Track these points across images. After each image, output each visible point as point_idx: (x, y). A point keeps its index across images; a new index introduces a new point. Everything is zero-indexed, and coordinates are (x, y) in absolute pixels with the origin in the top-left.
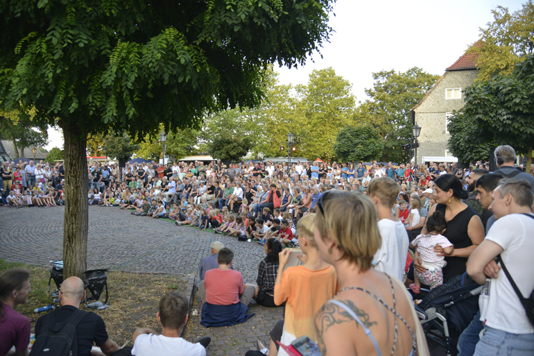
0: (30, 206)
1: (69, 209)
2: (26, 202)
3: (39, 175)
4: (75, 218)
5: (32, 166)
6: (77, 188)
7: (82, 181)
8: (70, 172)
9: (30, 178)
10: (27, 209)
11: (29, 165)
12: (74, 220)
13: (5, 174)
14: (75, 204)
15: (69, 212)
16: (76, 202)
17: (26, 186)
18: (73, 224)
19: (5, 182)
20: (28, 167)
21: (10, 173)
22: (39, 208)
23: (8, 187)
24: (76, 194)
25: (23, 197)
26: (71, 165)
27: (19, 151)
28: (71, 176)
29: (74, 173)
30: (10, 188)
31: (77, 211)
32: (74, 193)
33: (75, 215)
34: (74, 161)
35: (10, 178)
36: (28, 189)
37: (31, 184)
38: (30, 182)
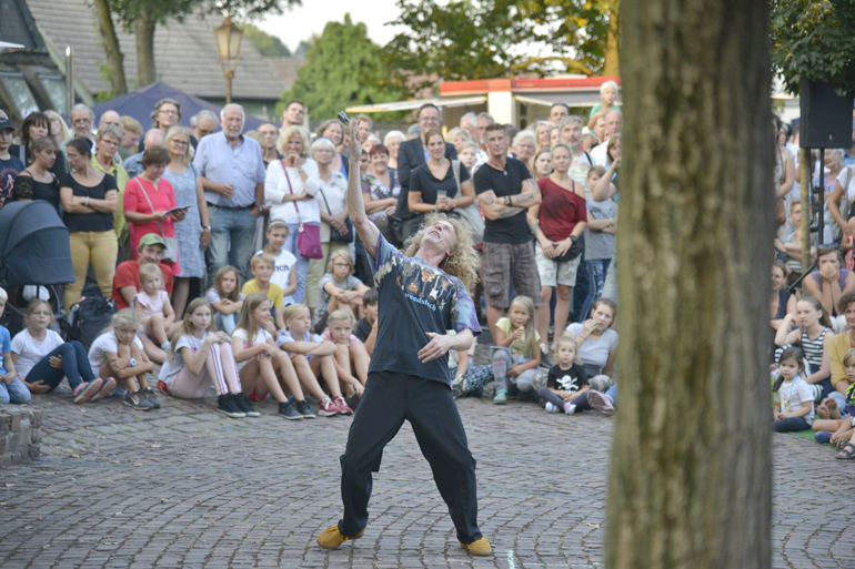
0: (228, 403)
1: (644, 414)
2: (205, 376)
3: (290, 198)
4: (689, 482)
5: (235, 140)
6: (701, 263)
7: (742, 218)
8: (659, 154)
9: (224, 220)
10: (213, 424)
11: (220, 137)
12: (678, 497)
13: (79, 191)
14: (690, 382)
15: (645, 435)
16: (697, 367)
17: (199, 270)
18: (669, 523)
19: (77, 243)
20: (213, 149)
21: (109, 183)
22: (282, 423)
23: (91, 278)
24: (693, 311)
25: (185, 341)
26: (669, 99)
27: (129, 42)
28: (667, 181)
29: (685, 157)
30: (107, 283)
31: (703, 432)
32: (682, 300)
33: (689, 462)
34: (690, 73)
35: (102, 220)
36: (212, 294)
37: (232, 258)
38: (221, 247)
